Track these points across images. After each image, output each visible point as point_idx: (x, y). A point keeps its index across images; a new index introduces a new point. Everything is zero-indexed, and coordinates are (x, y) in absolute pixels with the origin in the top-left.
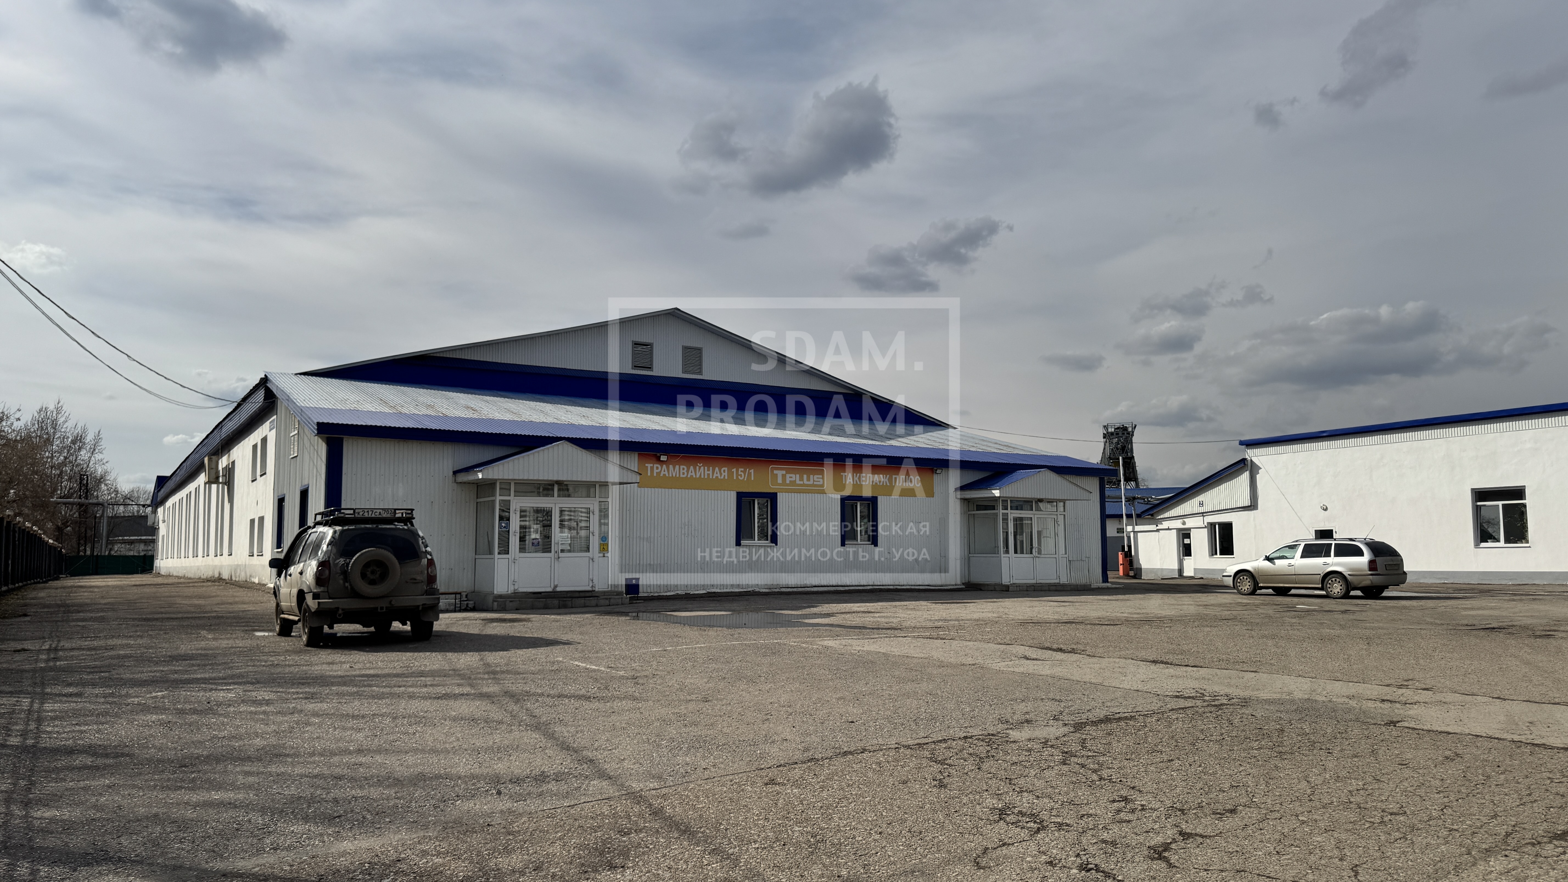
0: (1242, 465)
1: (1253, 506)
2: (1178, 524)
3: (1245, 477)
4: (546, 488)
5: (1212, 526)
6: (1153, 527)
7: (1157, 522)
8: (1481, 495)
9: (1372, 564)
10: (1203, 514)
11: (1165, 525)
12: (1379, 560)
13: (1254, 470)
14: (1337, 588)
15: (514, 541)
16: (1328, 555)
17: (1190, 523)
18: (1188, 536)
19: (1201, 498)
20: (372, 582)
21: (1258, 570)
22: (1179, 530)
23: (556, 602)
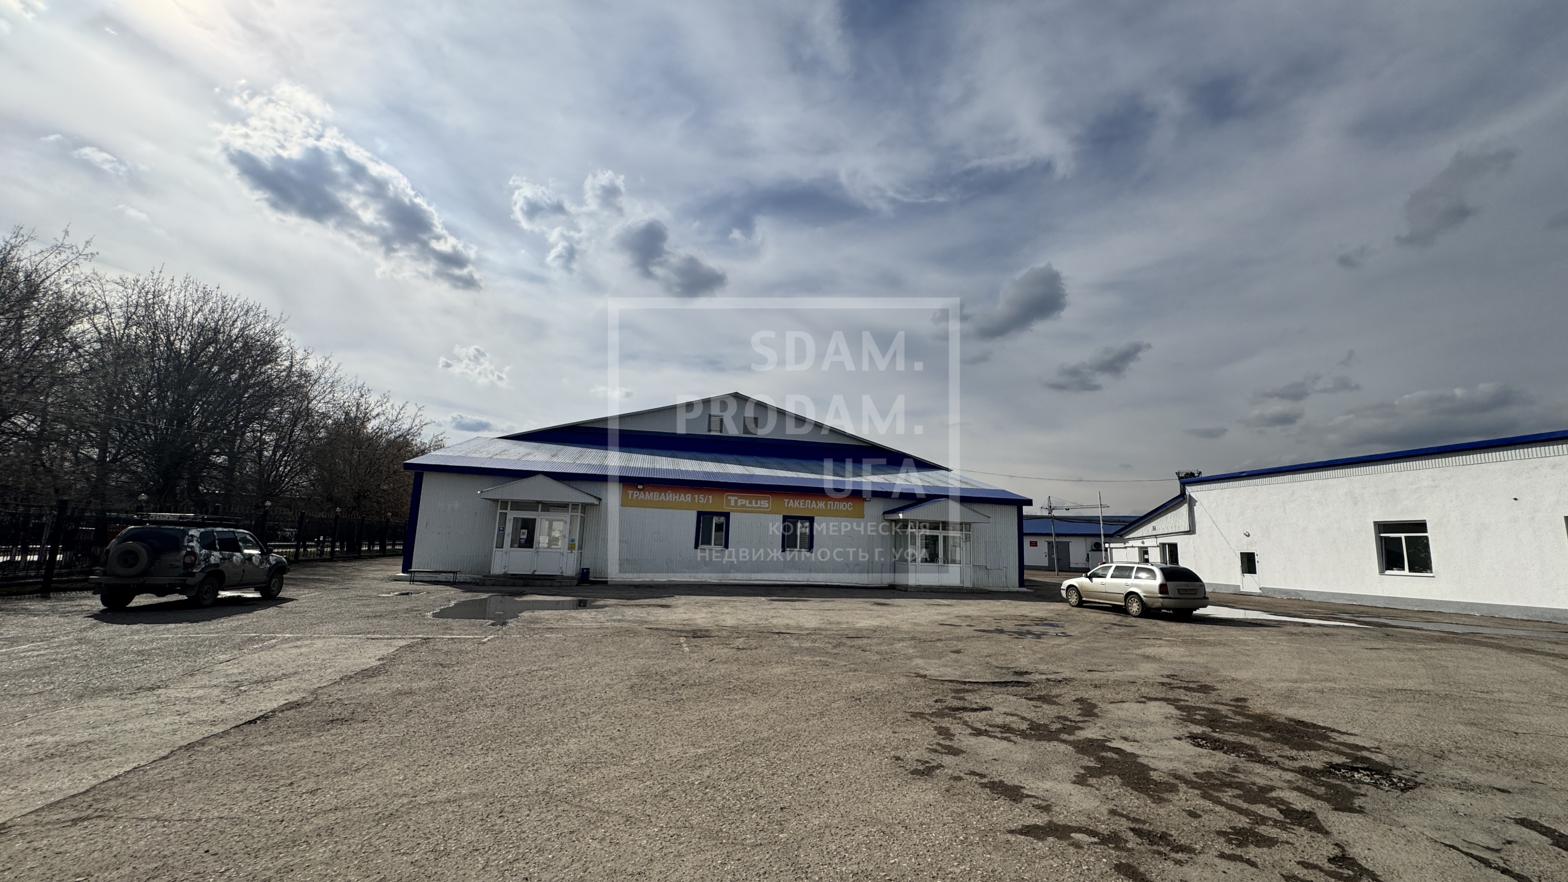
0: (1182, 499)
1: (1191, 531)
2: (1138, 543)
3: (1185, 508)
4: (533, 505)
5: (1163, 545)
6: (1122, 545)
7: (1125, 542)
8: (1382, 527)
9: (1163, 588)
10: (1156, 536)
11: (1131, 543)
12: (1170, 584)
13: (1192, 503)
14: (1135, 608)
15: (508, 540)
16: (1129, 577)
17: (1148, 543)
18: (1146, 553)
19: (1154, 524)
20: (132, 566)
21: (1081, 587)
22: (1140, 548)
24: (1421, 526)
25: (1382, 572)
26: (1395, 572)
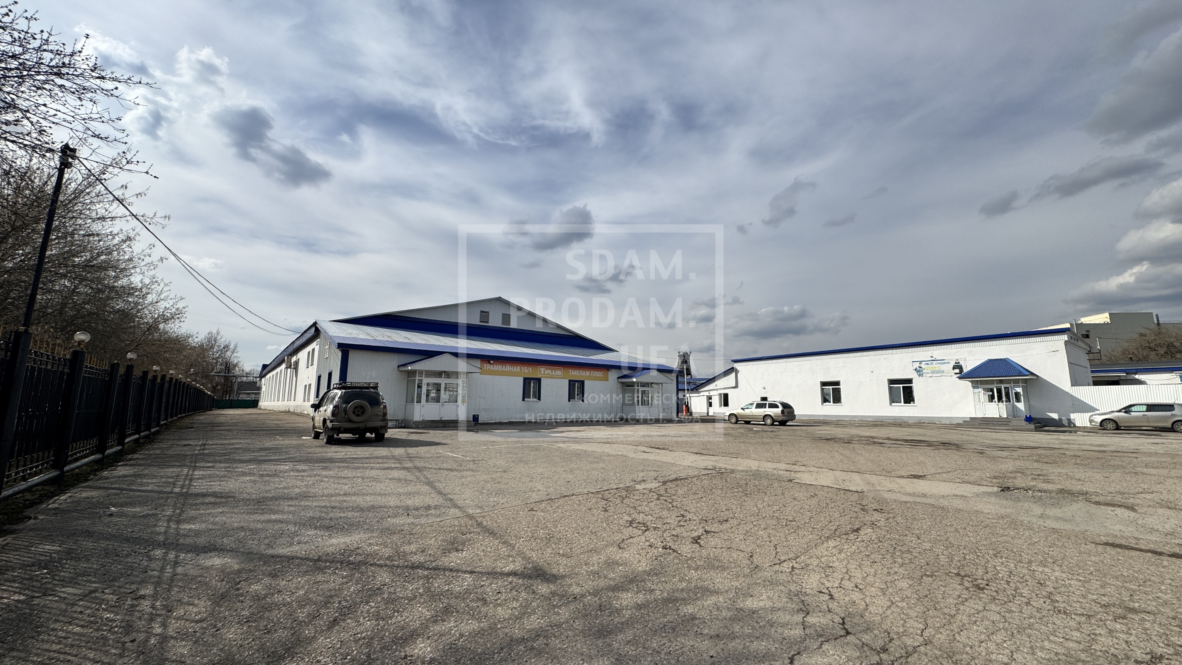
0: (732, 370)
1: (736, 387)
2: (707, 394)
3: (734, 374)
4: (439, 374)
5: (720, 394)
6: (697, 395)
7: (699, 393)
8: (824, 384)
9: (783, 412)
10: (717, 390)
11: (702, 394)
12: (785, 410)
13: (737, 372)
14: (769, 421)
15: (424, 397)
16: (765, 407)
17: (712, 393)
18: (711, 398)
19: (716, 383)
20: (358, 415)
21: (738, 413)
22: (707, 396)
23: (441, 425)
24: (838, 383)
25: (822, 404)
26: (827, 404)
